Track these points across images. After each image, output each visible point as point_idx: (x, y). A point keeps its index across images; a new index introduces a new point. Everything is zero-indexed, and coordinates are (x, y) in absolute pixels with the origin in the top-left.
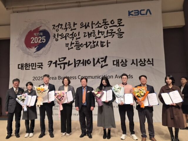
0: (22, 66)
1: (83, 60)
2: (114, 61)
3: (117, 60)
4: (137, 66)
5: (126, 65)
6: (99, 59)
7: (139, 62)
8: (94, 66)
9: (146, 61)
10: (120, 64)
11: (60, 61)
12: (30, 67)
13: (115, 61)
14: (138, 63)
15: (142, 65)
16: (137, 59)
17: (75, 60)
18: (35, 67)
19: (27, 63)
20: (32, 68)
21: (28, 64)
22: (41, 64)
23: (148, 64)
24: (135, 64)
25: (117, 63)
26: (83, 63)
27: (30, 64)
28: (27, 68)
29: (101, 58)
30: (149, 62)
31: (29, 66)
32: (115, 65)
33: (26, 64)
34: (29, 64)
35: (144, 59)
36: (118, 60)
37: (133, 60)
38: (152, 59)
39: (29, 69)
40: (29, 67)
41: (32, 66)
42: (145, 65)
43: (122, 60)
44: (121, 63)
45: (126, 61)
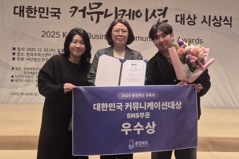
0: (22, 11)
1: (130, 10)
2: (177, 16)
3: (181, 15)
4: (209, 25)
5: (195, 24)
6: (154, 11)
7: (213, 21)
8: (147, 20)
9: (222, 19)
10: (186, 21)
11: (92, 9)
12: (37, 13)
13: (179, 16)
14: (211, 21)
15: (216, 24)
16: (210, 16)
17: (116, 8)
18: (47, 14)
19: (31, 7)
20: (41, 15)
21: (33, 7)
22: (57, 11)
23: (225, 24)
24: (207, 23)
25: (182, 19)
26: (129, 15)
27: (37, 9)
28: (30, 15)
29: (159, 10)
30: (226, 22)
31: (36, 11)
32: (179, 22)
33: (29, 8)
34: (35, 7)
35: (220, 17)
36: (184, 15)
37: (205, 17)
38: (231, 17)
39: (35, 17)
40: (35, 14)
41: (40, 12)
42: (220, 25)
43: (189, 15)
44: (187, 19)
45: (195, 18)
